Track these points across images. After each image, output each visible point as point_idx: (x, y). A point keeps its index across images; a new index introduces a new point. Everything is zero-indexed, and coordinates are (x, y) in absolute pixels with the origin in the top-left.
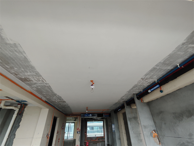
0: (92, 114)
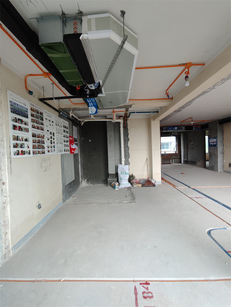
0: (178, 127)
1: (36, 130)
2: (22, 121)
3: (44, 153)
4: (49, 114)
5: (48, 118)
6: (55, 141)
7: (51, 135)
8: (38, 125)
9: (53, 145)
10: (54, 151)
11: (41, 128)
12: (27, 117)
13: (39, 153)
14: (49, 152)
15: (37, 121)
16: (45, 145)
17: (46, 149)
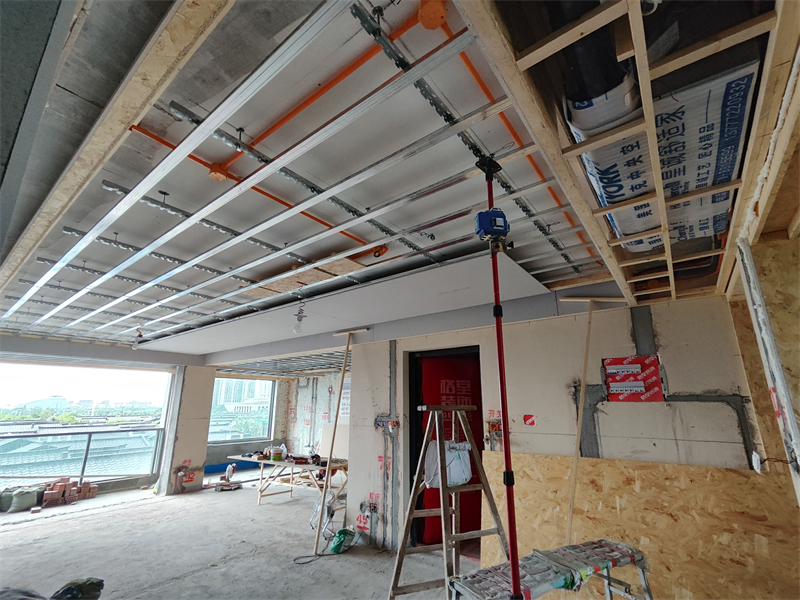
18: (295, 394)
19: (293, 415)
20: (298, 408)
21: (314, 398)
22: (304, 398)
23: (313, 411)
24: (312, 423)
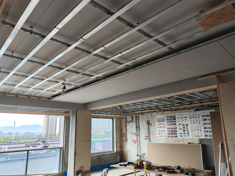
1: (170, 126)
2: (161, 124)
3: (177, 137)
4: (181, 114)
5: (180, 117)
6: (190, 129)
7: (184, 126)
8: (171, 123)
9: (186, 132)
10: (188, 136)
11: (174, 124)
12: (164, 121)
13: (172, 137)
14: (181, 136)
15: (170, 121)
16: (178, 133)
17: (179, 135)
18: (124, 125)
19: (125, 138)
20: (128, 134)
21: (138, 128)
22: (131, 128)
23: (138, 135)
24: (137, 142)
